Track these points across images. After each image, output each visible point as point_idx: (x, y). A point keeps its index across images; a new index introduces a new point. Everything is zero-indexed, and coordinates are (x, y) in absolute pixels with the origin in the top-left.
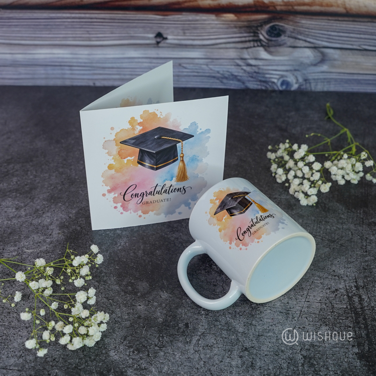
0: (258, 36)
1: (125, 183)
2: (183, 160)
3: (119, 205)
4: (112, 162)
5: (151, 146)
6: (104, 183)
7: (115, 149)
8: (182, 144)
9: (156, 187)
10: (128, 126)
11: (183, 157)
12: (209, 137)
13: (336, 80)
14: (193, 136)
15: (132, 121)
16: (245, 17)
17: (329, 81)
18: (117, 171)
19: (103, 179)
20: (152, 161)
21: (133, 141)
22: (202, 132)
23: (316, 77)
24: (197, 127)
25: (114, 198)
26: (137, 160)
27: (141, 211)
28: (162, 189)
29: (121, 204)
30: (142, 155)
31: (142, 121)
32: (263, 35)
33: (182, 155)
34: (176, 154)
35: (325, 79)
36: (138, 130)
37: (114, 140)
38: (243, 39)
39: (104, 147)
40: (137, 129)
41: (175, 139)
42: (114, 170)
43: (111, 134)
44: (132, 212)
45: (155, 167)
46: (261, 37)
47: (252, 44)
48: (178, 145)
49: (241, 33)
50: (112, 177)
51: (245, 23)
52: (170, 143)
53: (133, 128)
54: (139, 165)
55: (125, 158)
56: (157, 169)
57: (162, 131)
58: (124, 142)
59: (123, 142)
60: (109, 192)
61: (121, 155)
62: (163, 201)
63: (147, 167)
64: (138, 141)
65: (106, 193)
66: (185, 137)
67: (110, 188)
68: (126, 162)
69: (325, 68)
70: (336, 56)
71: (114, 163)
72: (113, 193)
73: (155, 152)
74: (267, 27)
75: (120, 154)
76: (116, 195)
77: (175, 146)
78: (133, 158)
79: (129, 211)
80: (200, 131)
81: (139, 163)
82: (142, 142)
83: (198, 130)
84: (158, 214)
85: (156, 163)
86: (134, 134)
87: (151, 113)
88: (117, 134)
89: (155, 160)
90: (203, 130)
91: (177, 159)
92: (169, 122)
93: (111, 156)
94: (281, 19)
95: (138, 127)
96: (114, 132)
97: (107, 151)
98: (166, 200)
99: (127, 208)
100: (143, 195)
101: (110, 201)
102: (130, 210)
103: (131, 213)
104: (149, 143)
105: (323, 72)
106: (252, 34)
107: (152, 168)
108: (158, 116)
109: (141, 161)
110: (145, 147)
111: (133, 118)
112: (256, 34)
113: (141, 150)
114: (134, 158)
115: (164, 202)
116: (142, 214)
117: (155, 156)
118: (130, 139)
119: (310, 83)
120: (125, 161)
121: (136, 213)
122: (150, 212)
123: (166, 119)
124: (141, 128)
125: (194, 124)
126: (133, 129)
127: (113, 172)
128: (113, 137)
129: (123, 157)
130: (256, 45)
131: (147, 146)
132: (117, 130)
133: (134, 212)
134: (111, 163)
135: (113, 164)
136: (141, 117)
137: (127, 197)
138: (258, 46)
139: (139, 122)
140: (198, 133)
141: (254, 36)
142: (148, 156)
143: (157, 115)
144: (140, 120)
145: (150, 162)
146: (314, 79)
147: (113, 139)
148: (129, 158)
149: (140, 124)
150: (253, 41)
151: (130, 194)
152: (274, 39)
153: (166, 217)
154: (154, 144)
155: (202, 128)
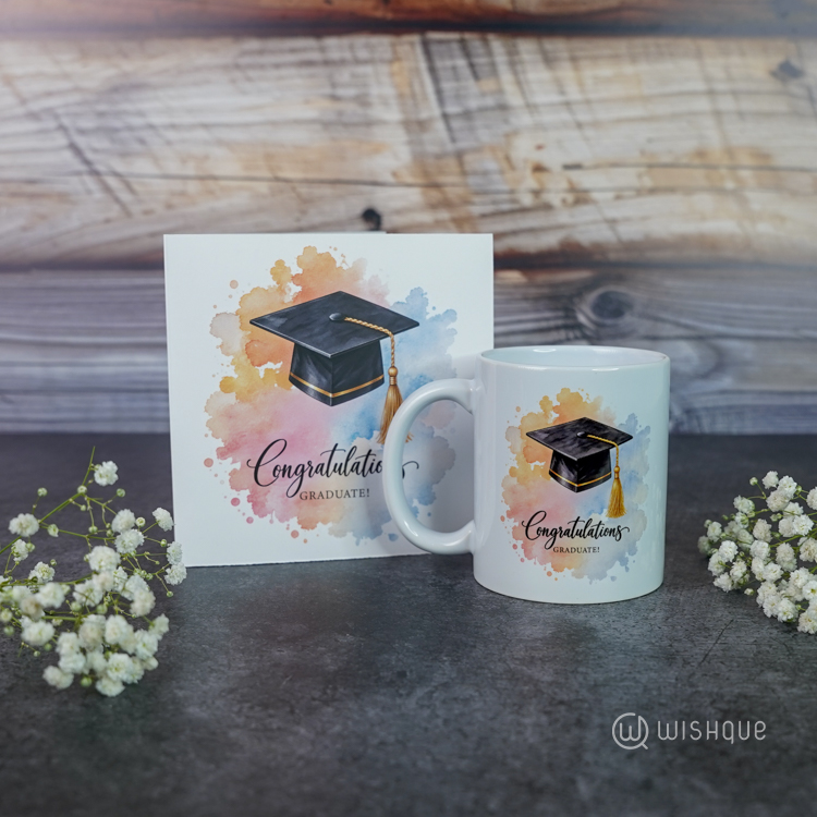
0: (575, 318)
1: (260, 433)
2: (395, 386)
3: (244, 495)
4: (231, 372)
5: (320, 338)
6: (211, 429)
7: (239, 337)
8: (393, 341)
9: (333, 451)
10: (268, 282)
11: (395, 376)
12: (454, 332)
13: (755, 409)
14: (417, 324)
15: (279, 270)
16: (543, 277)
17: (739, 412)
18: (241, 398)
19: (207, 417)
20: (324, 380)
21: (280, 321)
22: (438, 317)
23: (710, 404)
24: (426, 302)
25: (233, 473)
26: (287, 372)
27: (295, 519)
28: (348, 460)
29: (247, 492)
30: (301, 358)
31: (300, 271)
32: (585, 316)
33: (392, 371)
34: (379, 365)
35: (730, 407)
36: (291, 296)
37: (237, 314)
38: (544, 324)
39: (214, 332)
40: (290, 290)
41: (375, 327)
42: (234, 394)
43: (230, 297)
44: (276, 520)
45: (331, 395)
46: (582, 319)
47: (562, 334)
48: (385, 343)
49: (537, 311)
50: (229, 415)
51: (545, 291)
52: (364, 337)
53: (280, 288)
54: (294, 387)
55: (260, 365)
56: (336, 402)
57: (345, 302)
58: (259, 322)
59: (256, 320)
60: (222, 454)
61: (253, 356)
62: (351, 494)
63: (312, 393)
64: (292, 322)
65: (214, 456)
66: (400, 323)
67: (222, 445)
68: (262, 375)
69: (726, 382)
70: (748, 356)
71: (236, 376)
72: (230, 460)
73: (329, 355)
74: (592, 297)
75: (249, 351)
76: (238, 466)
77: (376, 347)
78: (279, 365)
79: (269, 515)
80: (431, 314)
81: (293, 380)
82: (300, 326)
83: (429, 309)
84: (340, 534)
85: (333, 385)
86: (283, 303)
87: (321, 255)
88: (243, 299)
89: (330, 376)
90: (440, 311)
91: (382, 381)
92: (361, 282)
93: (227, 354)
94: (620, 279)
95: (291, 285)
96: (238, 294)
97: (219, 341)
98: (357, 493)
99: (263, 506)
100: (303, 471)
101: (222, 482)
102: (271, 512)
103: (271, 522)
104: (317, 330)
105: (723, 392)
106: (561, 314)
107: (323, 399)
108: (338, 265)
109: (297, 377)
110: (308, 339)
111: (280, 263)
112: (569, 312)
113: (297, 346)
114: (281, 366)
115: (352, 498)
116: (298, 528)
117: (331, 365)
118: (273, 315)
119: (698, 418)
120: (261, 370)
121: (286, 523)
122: (320, 525)
123: (355, 274)
124: (299, 289)
125: (417, 293)
126: (281, 290)
127: (231, 398)
128: (233, 307)
129: (257, 362)
130: (571, 335)
131: (310, 337)
132: (245, 288)
133: (281, 520)
134: (229, 375)
135: (231, 378)
136: (300, 262)
137: (265, 473)
138: (576, 338)
139: (294, 273)
140: (428, 317)
141: (567, 317)
142: (315, 364)
143: (335, 262)
144: (296, 270)
145: (320, 380)
146: (707, 409)
147: (233, 311)
148: (270, 365)
149: (296, 279)
150: (566, 327)
151: (271, 467)
152: (609, 322)
153: (357, 544)
154: (329, 333)
155: (435, 306)
